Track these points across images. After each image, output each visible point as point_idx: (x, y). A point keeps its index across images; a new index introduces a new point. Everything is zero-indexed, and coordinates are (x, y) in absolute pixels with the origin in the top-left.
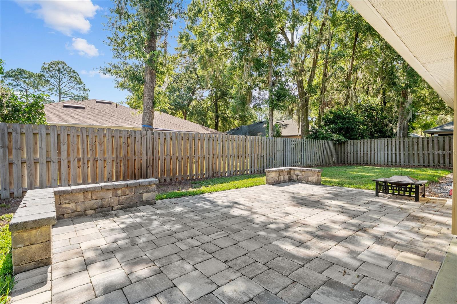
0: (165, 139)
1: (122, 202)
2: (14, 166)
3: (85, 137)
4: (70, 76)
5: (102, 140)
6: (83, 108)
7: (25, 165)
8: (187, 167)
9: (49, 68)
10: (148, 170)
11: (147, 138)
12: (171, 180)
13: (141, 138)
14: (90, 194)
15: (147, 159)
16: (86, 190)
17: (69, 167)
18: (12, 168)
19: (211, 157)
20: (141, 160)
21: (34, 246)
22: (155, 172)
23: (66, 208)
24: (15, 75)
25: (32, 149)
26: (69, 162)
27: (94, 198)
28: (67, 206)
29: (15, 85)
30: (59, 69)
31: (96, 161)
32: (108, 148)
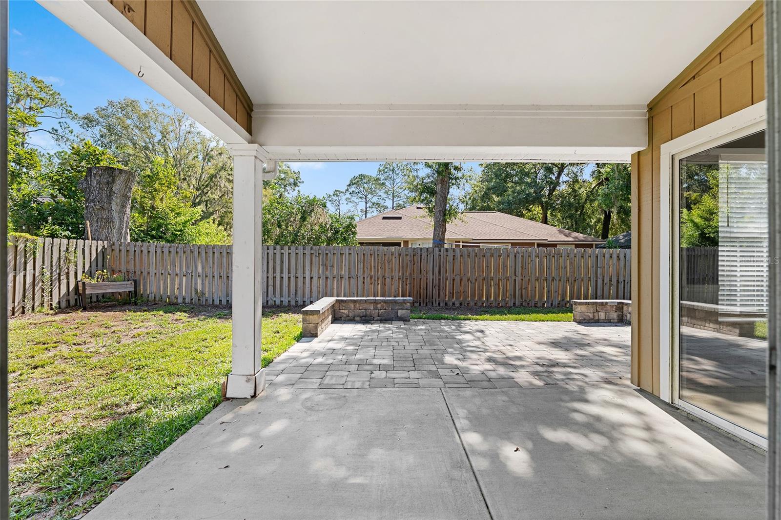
0: (454, 256)
1: (381, 315)
2: (328, 279)
3: (376, 255)
4: (403, 174)
5: (390, 259)
6: (400, 218)
7: (335, 279)
8: (482, 290)
9: (384, 170)
10: (434, 291)
11: (433, 256)
12: (461, 304)
13: (427, 255)
14: (358, 305)
15: (433, 279)
16: (355, 301)
17: (364, 283)
18: (327, 281)
19: (518, 279)
20: (427, 279)
21: (310, 325)
22: (441, 293)
23: (342, 313)
24: (357, 181)
25: (340, 268)
26: (364, 278)
27: (361, 308)
28: (343, 311)
29: (356, 193)
30: (393, 169)
31: (385, 278)
32: (395, 267)
